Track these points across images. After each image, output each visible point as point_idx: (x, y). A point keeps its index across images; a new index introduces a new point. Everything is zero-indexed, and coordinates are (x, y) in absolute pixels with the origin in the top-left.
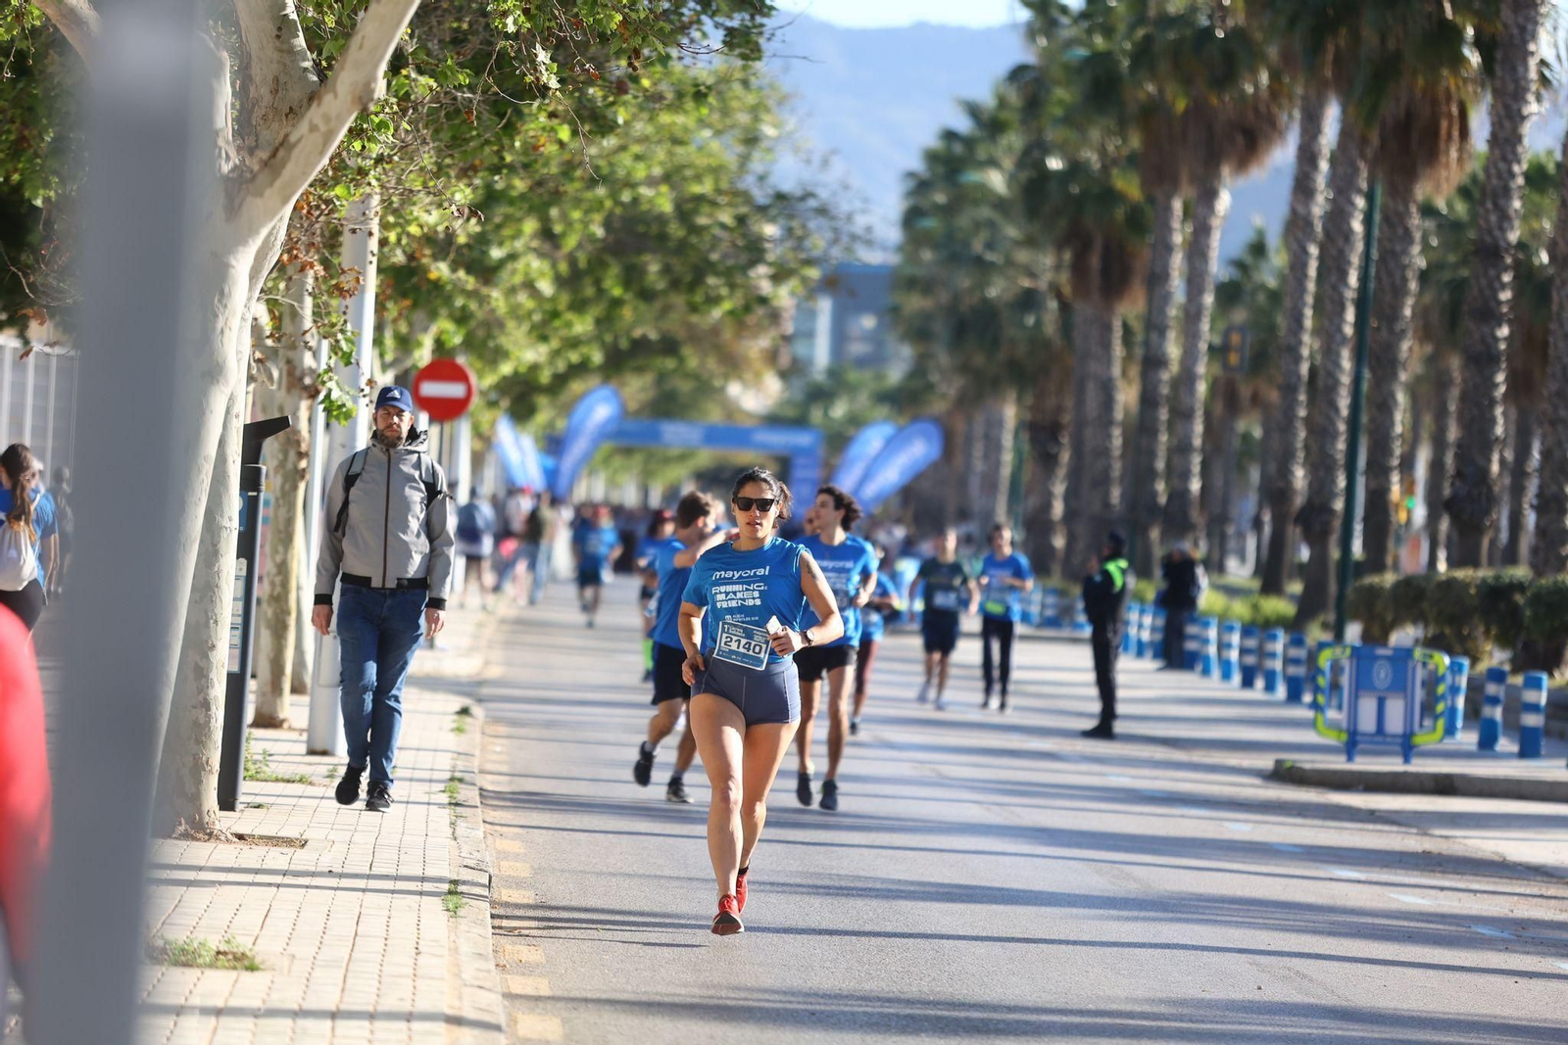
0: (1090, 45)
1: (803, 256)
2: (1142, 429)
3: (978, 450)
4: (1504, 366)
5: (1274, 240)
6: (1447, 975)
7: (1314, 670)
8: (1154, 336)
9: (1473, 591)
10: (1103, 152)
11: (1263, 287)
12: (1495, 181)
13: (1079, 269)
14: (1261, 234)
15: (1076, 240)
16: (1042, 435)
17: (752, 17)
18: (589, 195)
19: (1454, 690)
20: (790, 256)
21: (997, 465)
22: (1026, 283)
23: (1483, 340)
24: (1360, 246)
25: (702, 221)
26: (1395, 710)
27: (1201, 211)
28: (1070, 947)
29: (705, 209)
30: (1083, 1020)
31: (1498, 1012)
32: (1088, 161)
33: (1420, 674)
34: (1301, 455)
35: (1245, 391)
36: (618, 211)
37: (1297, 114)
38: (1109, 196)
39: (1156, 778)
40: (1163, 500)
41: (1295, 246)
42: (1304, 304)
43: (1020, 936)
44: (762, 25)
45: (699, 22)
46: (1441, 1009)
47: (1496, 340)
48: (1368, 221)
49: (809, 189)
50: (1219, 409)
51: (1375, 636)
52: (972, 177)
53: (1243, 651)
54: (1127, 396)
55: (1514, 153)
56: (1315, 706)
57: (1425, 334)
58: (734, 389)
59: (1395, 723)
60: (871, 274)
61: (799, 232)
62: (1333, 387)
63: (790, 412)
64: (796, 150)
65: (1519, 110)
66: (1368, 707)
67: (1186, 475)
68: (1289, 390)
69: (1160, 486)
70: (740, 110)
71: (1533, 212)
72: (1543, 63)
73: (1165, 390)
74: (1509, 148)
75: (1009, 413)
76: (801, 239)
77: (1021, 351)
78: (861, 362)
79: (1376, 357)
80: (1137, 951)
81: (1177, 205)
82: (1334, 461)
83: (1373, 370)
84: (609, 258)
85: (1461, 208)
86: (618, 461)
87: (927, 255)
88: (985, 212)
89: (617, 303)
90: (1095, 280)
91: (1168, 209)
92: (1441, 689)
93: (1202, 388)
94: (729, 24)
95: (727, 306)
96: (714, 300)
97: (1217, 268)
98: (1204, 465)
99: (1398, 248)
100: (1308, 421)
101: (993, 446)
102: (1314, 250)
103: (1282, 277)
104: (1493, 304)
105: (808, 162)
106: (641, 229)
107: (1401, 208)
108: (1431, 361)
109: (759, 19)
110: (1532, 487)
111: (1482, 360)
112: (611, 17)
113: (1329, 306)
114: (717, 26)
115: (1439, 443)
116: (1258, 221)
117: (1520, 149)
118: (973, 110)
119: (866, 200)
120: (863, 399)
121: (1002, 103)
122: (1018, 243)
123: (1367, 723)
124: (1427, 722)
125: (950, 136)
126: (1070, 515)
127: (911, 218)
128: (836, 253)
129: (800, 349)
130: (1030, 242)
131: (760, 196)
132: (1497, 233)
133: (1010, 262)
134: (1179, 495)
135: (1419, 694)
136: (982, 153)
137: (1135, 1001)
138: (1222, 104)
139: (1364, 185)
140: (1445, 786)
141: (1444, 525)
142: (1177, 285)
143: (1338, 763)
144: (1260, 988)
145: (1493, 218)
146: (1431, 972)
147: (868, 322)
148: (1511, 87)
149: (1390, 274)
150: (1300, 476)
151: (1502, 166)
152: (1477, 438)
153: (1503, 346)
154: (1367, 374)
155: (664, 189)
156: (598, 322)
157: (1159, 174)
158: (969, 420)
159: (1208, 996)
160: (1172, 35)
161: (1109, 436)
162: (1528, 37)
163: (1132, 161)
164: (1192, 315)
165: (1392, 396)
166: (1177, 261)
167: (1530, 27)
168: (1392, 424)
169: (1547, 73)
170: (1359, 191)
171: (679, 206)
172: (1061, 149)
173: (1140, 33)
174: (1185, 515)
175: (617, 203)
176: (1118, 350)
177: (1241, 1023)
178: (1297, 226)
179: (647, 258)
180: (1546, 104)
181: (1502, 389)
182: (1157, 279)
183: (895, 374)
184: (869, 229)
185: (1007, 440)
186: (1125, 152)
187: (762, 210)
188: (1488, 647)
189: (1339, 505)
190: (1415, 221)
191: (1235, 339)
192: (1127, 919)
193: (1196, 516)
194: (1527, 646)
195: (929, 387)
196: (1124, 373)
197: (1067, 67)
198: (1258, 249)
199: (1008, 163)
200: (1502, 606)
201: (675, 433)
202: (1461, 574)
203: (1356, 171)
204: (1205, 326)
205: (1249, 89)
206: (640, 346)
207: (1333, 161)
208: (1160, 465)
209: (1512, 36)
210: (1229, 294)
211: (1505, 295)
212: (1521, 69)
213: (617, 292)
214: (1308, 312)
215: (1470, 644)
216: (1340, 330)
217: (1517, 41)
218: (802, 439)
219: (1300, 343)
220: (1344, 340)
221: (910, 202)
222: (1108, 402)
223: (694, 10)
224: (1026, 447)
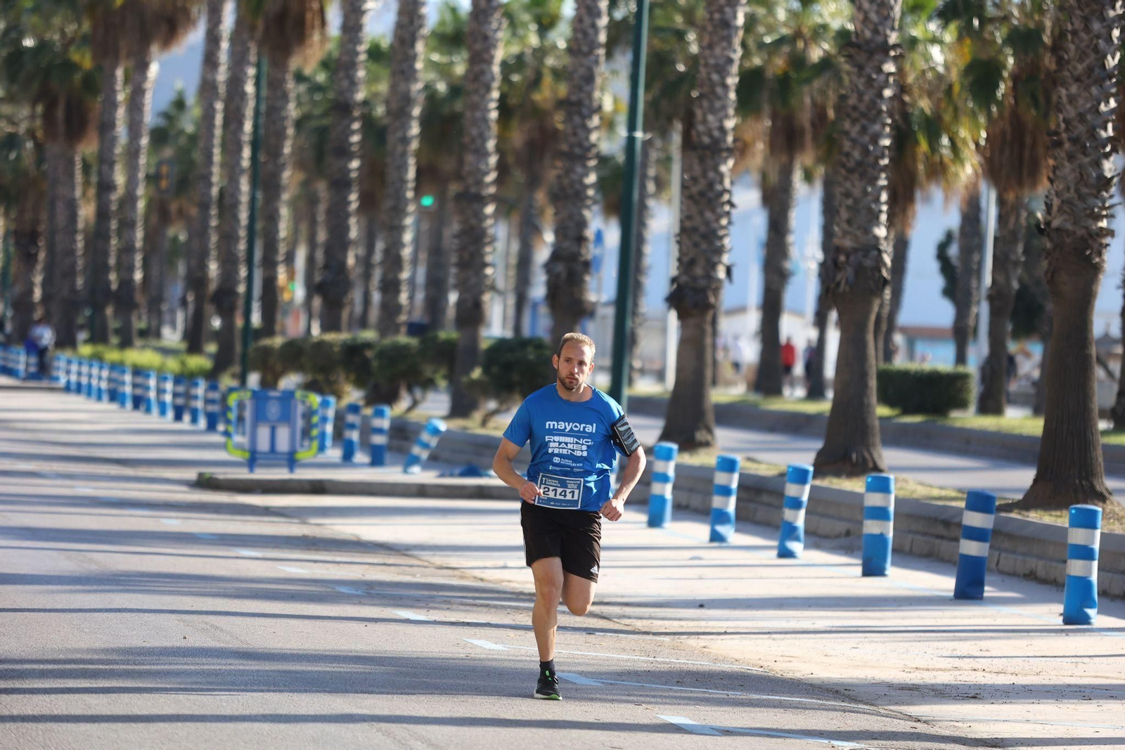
2: (98, 235)
4: (356, 188)
5: (191, 99)
6: (318, 623)
7: (226, 409)
8: (105, 169)
9: (337, 349)
10: (63, 33)
11: (184, 132)
12: (345, 58)
13: (48, 117)
14: (181, 94)
15: (46, 97)
16: (24, 240)
19: (324, 420)
22: (9, 129)
23: (339, 170)
24: (252, 104)
26: (283, 435)
27: (137, 77)
28: (47, 614)
30: (56, 667)
31: (353, 647)
32: (52, 40)
33: (300, 409)
34: (213, 253)
35: (173, 207)
37: (204, 8)
38: (70, 67)
39: (112, 489)
40: (114, 286)
41: (206, 103)
42: (214, 145)
43: (10, 607)
46: (312, 647)
47: (349, 171)
48: (257, 84)
50: (154, 219)
51: (269, 383)
53: (175, 395)
54: (86, 212)
55: (358, 37)
56: (227, 434)
57: (300, 165)
59: (283, 444)
62: (235, 205)
65: (361, 7)
66: (263, 433)
67: (131, 269)
68: (204, 206)
69: (113, 276)
71: (373, 79)
73: (114, 207)
74: (354, 34)
77: (7, 178)
79: (266, 182)
80: (96, 614)
81: (119, 73)
82: (237, 257)
83: (264, 192)
85: (322, 75)
90: (61, 128)
91: (113, 76)
92: (315, 419)
93: (141, 205)
97: (150, 118)
98: (145, 261)
99: (279, 104)
100: (218, 228)
102: (219, 106)
103: (197, 125)
104: (346, 145)
107: (280, 76)
108: (306, 184)
110: (377, 275)
113: (232, 147)
115: (312, 245)
116: (179, 85)
117: (362, 35)
123: (263, 444)
124: (306, 443)
126: (46, 298)
130: (10, 98)
132: (347, 94)
134: (126, 283)
135: (300, 423)
137: (95, 651)
139: (254, 59)
140: (318, 488)
141: (317, 302)
142: (121, 130)
143: (243, 474)
144: (185, 638)
145: (345, 83)
146: (307, 622)
149: (274, 124)
150: (213, 268)
151: (350, 46)
152: (338, 242)
153: (354, 175)
154: (260, 195)
157: (106, 50)
159: (147, 645)
161: (74, 241)
163: (85, 40)
164: (132, 153)
165: (277, 211)
166: (121, 113)
168: (278, 231)
170: (250, 64)
172: (32, 32)
174: (131, 297)
176: (79, 177)
177: (170, 664)
178: (207, 88)
181: (355, 205)
182: (107, 127)
186: (80, 33)
188: (348, 388)
189: (241, 289)
190: (290, 85)
191: (165, 169)
192: (89, 591)
193: (139, 298)
194: (375, 387)
196: (84, 194)
198: (180, 104)
200: (357, 359)
202: (330, 337)
203: (248, 49)
204: (143, 160)
207: (232, 40)
208: (112, 261)
210: (160, 137)
211: (355, 138)
214: (217, 151)
215: (335, 387)
216: (239, 163)
219: (210, 174)
220: (242, 171)
222: (73, 216)
224: (12, 249)
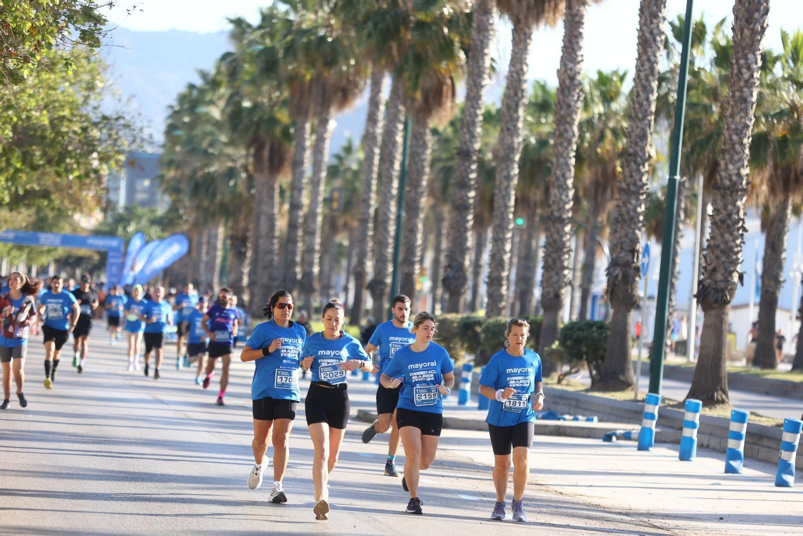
0: (263, 43)
1: (116, 148)
2: (289, 240)
3: (204, 250)
4: (472, 211)
5: (357, 143)
6: (447, 520)
8: (296, 193)
9: (455, 325)
10: (270, 99)
11: (348, 169)
12: (468, 118)
13: (258, 157)
14: (350, 141)
15: (256, 143)
16: (238, 243)
17: (95, 25)
18: (5, 114)
20: (109, 149)
21: (215, 257)
22: (230, 164)
23: (462, 198)
24: (400, 149)
25: (64, 129)
27: (320, 130)
29: (66, 123)
32: (263, 104)
34: (370, 255)
35: (340, 221)
36: (20, 123)
37: (369, 82)
38: (273, 121)
40: (299, 277)
41: (367, 148)
42: (372, 178)
44: (100, 29)
45: (67, 26)
47: (469, 198)
48: (405, 138)
49: (120, 114)
50: (327, 229)
52: (203, 109)
54: (281, 224)
55: (478, 104)
57: (432, 193)
58: (77, 217)
60: (150, 158)
61: (115, 137)
62: (386, 221)
63: (106, 229)
64: (113, 94)
65: (480, 83)
67: (311, 264)
68: (364, 221)
69: (298, 270)
70: (84, 72)
71: (486, 133)
72: (493, 60)
73: (301, 221)
74: (475, 102)
75: (221, 231)
76: (116, 140)
77: (228, 198)
78: (143, 204)
79: (408, 205)
81: (308, 126)
82: (386, 257)
83: (407, 212)
84: (14, 147)
85: (449, 131)
86: (15, 253)
87: (178, 148)
88: (209, 128)
89: (17, 170)
90: (266, 164)
91: (303, 128)
93: (319, 219)
94: (83, 28)
95: (76, 174)
96: (69, 171)
97: (327, 158)
98: (321, 259)
99: (420, 150)
100: (373, 237)
101: (212, 248)
102: (377, 151)
103: (360, 163)
104: (466, 180)
105: (120, 100)
106: (32, 133)
107: (421, 130)
108: (434, 207)
109: (98, 26)
110: (485, 271)
111: (461, 208)
112: (25, 24)
113: (384, 178)
114: (76, 29)
115: (438, 250)
116: (347, 134)
117: (480, 102)
118: (204, 75)
119: (149, 121)
120: (144, 222)
121: (219, 72)
122: (227, 144)
125: (192, 87)
126: (252, 284)
127: (171, 129)
128: (134, 147)
129: (112, 196)
130: (232, 143)
131: (94, 117)
132: (469, 144)
133: (221, 153)
134: (308, 275)
136: (208, 97)
138: (330, 75)
139: (402, 118)
141: (440, 290)
142: (308, 167)
145: (467, 136)
147: (147, 183)
148: (476, 71)
149: (416, 163)
150: (369, 266)
151: (472, 110)
152: (458, 249)
153: (471, 201)
154: (404, 214)
155: (45, 112)
156: (7, 180)
157: (299, 111)
158: (200, 235)
160: (305, 40)
161: (273, 244)
162: (485, 46)
163: (285, 103)
164: (315, 182)
165: (416, 225)
166: (308, 155)
167: (485, 41)
168: (416, 240)
169: (494, 65)
170: (400, 121)
171: (51, 121)
172: (249, 96)
173: (289, 38)
174: (311, 285)
175: (20, 118)
176: (277, 199)
178: (368, 138)
179: (34, 147)
180: (494, 80)
181: (471, 223)
182: (297, 164)
183: (161, 210)
184: (151, 136)
185: (219, 245)
186: (282, 98)
187: (95, 124)
188: (463, 353)
189: (389, 280)
190: (430, 139)
191: (336, 195)
193: (317, 285)
194: (482, 353)
195: (180, 217)
196: (280, 210)
197: (251, 55)
198: (348, 150)
199: (222, 104)
200: (470, 333)
201: (45, 238)
202: (451, 316)
203: (399, 111)
204: (322, 188)
205: (344, 68)
206: (29, 194)
207: (387, 105)
208: (298, 259)
209: (477, 45)
210: (334, 172)
211: (473, 176)
212: (481, 62)
213: (19, 165)
214: (374, 182)
215: (453, 352)
216: (390, 192)
217: (479, 48)
218: (114, 243)
219: (370, 198)
220: (392, 197)
221: (170, 121)
222: (272, 226)
223: (65, 21)
